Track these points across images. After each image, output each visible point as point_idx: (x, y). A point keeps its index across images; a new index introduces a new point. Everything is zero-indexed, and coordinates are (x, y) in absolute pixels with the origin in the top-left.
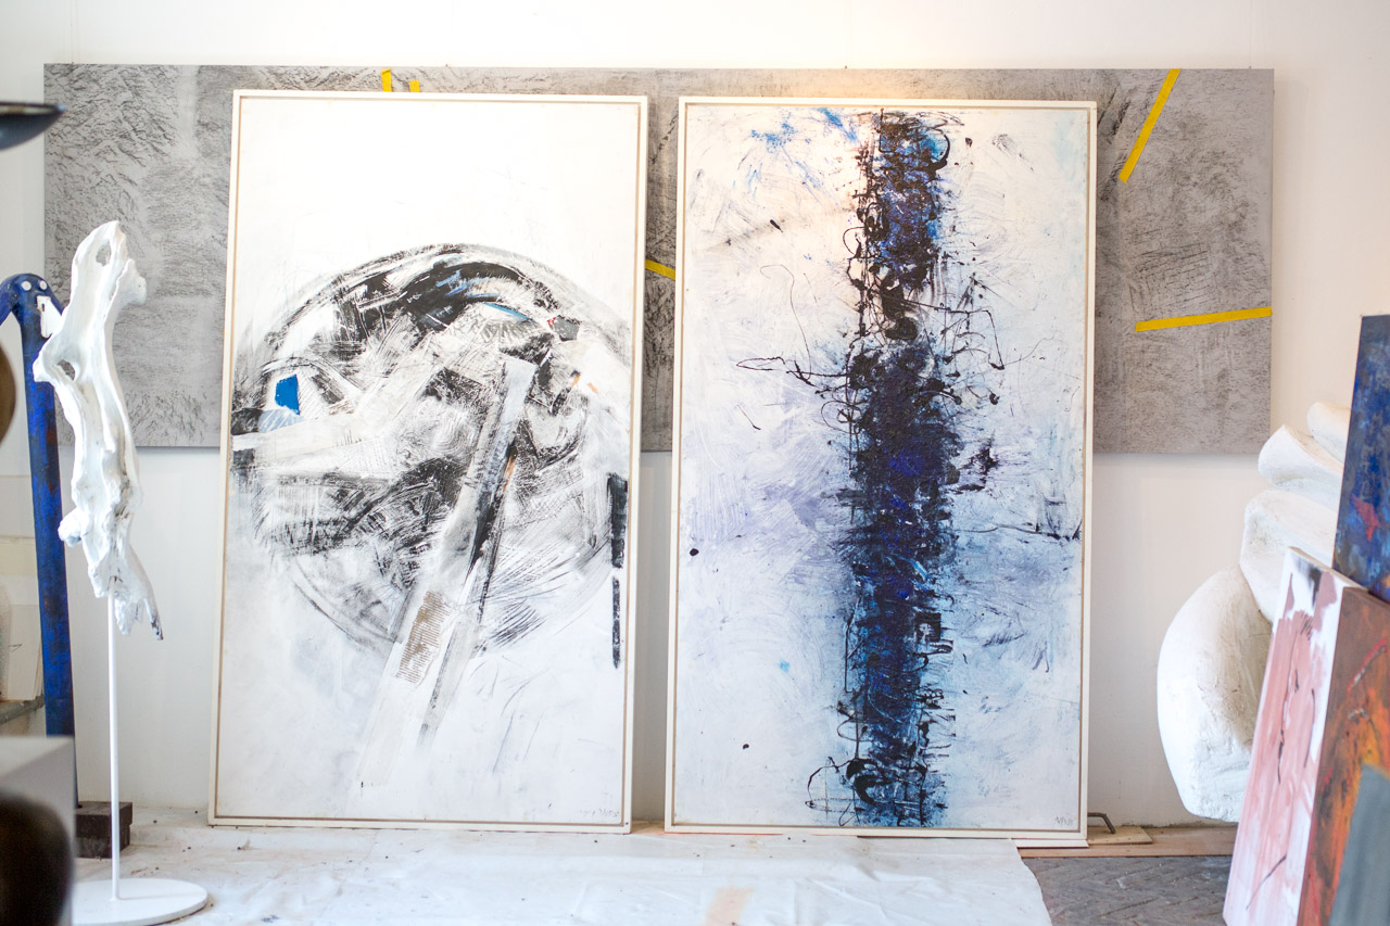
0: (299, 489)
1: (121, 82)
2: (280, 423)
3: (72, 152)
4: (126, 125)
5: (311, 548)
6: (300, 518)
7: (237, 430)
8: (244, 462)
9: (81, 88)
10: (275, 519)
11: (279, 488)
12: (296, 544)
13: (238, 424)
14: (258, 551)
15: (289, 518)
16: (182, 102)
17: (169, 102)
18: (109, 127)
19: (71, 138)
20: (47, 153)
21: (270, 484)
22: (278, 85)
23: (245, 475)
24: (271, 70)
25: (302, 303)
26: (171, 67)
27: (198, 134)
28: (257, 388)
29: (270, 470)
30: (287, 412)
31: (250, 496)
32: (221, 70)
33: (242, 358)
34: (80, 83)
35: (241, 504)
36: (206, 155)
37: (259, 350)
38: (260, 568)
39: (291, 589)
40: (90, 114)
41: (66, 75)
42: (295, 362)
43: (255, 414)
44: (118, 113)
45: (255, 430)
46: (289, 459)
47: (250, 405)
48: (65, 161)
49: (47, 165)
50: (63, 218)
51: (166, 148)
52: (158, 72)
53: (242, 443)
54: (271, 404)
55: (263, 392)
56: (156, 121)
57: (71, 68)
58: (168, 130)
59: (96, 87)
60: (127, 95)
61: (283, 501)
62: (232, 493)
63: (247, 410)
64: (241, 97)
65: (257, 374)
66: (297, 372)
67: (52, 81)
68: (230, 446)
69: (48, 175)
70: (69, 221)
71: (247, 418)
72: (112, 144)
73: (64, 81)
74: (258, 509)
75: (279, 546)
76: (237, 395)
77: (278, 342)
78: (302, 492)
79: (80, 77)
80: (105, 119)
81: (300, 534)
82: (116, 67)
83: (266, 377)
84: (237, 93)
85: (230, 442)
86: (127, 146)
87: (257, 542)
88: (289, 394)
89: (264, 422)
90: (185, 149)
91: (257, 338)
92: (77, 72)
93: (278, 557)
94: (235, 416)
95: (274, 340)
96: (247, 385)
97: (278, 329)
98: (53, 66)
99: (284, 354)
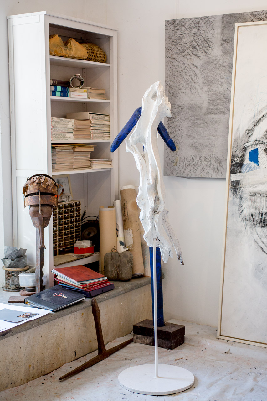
0: (257, 198)
1: (193, 25)
2: (250, 169)
3: (175, 56)
4: (195, 43)
5: (262, 225)
6: (258, 211)
7: (233, 172)
8: (235, 185)
9: (178, 29)
10: (247, 211)
11: (249, 197)
12: (255, 222)
13: (233, 169)
14: (240, 224)
15: (253, 211)
16: (216, 31)
17: (211, 32)
18: (188, 44)
19: (174, 50)
20: (166, 57)
21: (246, 195)
22: (254, 20)
23: (235, 191)
24: (252, 14)
25: (261, 116)
26: (212, 16)
27: (222, 45)
28: (241, 154)
29: (246, 190)
30: (253, 164)
31: (237, 201)
32: (231, 16)
33: (236, 141)
34: (178, 27)
35: (233, 204)
36: (225, 53)
37: (242, 137)
38: (240, 232)
39: (253, 242)
40: (181, 40)
41: (173, 24)
42: (257, 142)
43: (240, 165)
44: (192, 38)
45: (240, 172)
46: (254, 185)
47: (238, 161)
48: (172, 60)
49: (166, 62)
50: (171, 83)
51: (209, 52)
52: (207, 19)
53: (234, 177)
54: (247, 161)
55: (244, 155)
56: (206, 41)
57: (175, 21)
58: (210, 44)
59: (184, 28)
60: (195, 30)
61: (250, 203)
62: (230, 199)
63: (237, 163)
64: (238, 27)
65: (242, 148)
66: (258, 147)
67: (168, 28)
68: (230, 179)
69: (166, 66)
70: (173, 85)
71: (237, 167)
72: (189, 51)
73: (172, 27)
74: (240, 206)
75: (248, 223)
76: (233, 157)
77: (250, 133)
78: (258, 200)
79: (178, 25)
80: (187, 41)
81: (257, 218)
82: (191, 19)
83: (245, 149)
84: (237, 25)
85: (230, 176)
86: (195, 52)
87: (240, 220)
88: (254, 156)
89: (244, 168)
90: (217, 51)
91: (242, 132)
92: (177, 22)
93: (248, 227)
94: (232, 166)
95: (249, 132)
96: (237, 152)
97: (251, 128)
98: (168, 21)
99: (253, 139)
